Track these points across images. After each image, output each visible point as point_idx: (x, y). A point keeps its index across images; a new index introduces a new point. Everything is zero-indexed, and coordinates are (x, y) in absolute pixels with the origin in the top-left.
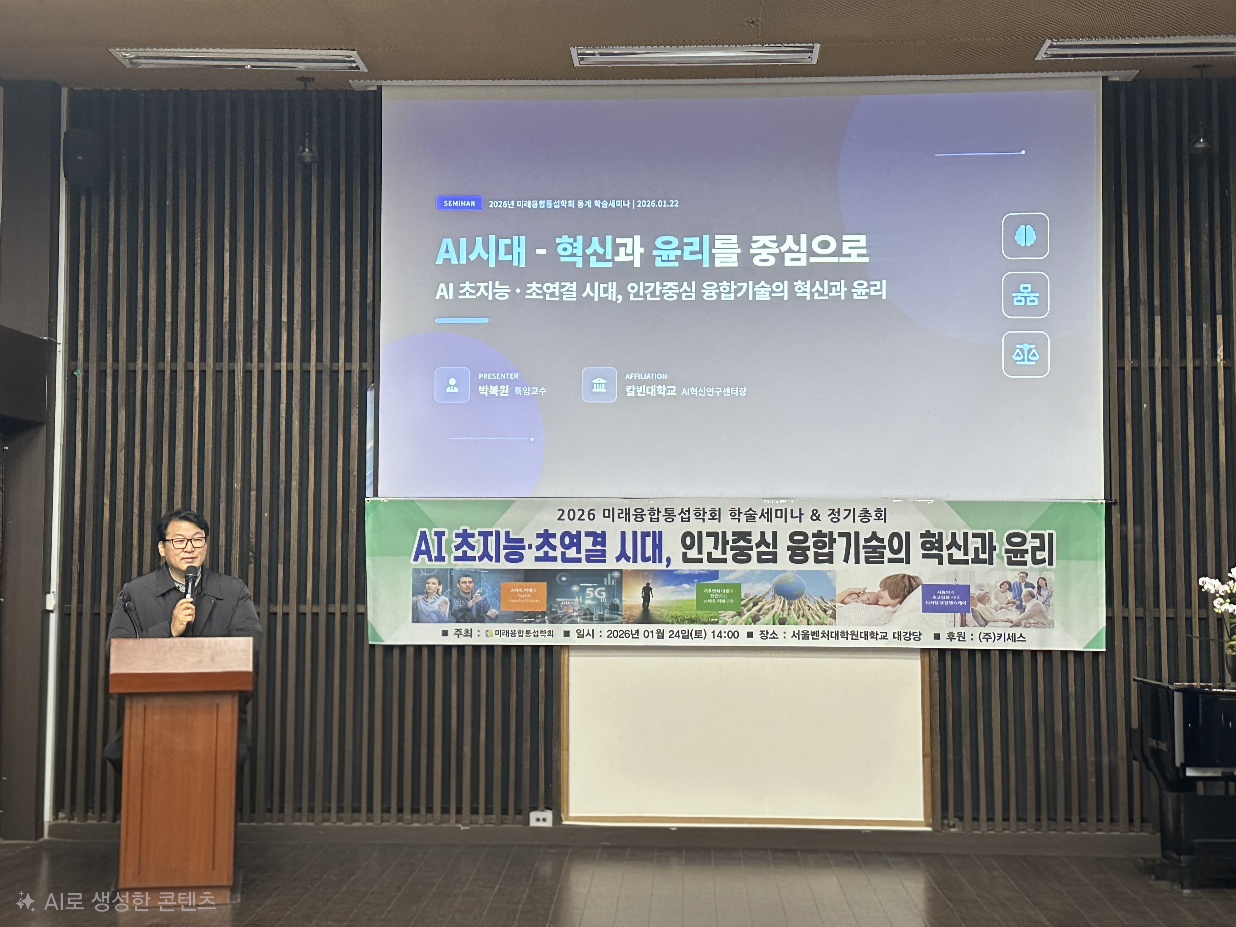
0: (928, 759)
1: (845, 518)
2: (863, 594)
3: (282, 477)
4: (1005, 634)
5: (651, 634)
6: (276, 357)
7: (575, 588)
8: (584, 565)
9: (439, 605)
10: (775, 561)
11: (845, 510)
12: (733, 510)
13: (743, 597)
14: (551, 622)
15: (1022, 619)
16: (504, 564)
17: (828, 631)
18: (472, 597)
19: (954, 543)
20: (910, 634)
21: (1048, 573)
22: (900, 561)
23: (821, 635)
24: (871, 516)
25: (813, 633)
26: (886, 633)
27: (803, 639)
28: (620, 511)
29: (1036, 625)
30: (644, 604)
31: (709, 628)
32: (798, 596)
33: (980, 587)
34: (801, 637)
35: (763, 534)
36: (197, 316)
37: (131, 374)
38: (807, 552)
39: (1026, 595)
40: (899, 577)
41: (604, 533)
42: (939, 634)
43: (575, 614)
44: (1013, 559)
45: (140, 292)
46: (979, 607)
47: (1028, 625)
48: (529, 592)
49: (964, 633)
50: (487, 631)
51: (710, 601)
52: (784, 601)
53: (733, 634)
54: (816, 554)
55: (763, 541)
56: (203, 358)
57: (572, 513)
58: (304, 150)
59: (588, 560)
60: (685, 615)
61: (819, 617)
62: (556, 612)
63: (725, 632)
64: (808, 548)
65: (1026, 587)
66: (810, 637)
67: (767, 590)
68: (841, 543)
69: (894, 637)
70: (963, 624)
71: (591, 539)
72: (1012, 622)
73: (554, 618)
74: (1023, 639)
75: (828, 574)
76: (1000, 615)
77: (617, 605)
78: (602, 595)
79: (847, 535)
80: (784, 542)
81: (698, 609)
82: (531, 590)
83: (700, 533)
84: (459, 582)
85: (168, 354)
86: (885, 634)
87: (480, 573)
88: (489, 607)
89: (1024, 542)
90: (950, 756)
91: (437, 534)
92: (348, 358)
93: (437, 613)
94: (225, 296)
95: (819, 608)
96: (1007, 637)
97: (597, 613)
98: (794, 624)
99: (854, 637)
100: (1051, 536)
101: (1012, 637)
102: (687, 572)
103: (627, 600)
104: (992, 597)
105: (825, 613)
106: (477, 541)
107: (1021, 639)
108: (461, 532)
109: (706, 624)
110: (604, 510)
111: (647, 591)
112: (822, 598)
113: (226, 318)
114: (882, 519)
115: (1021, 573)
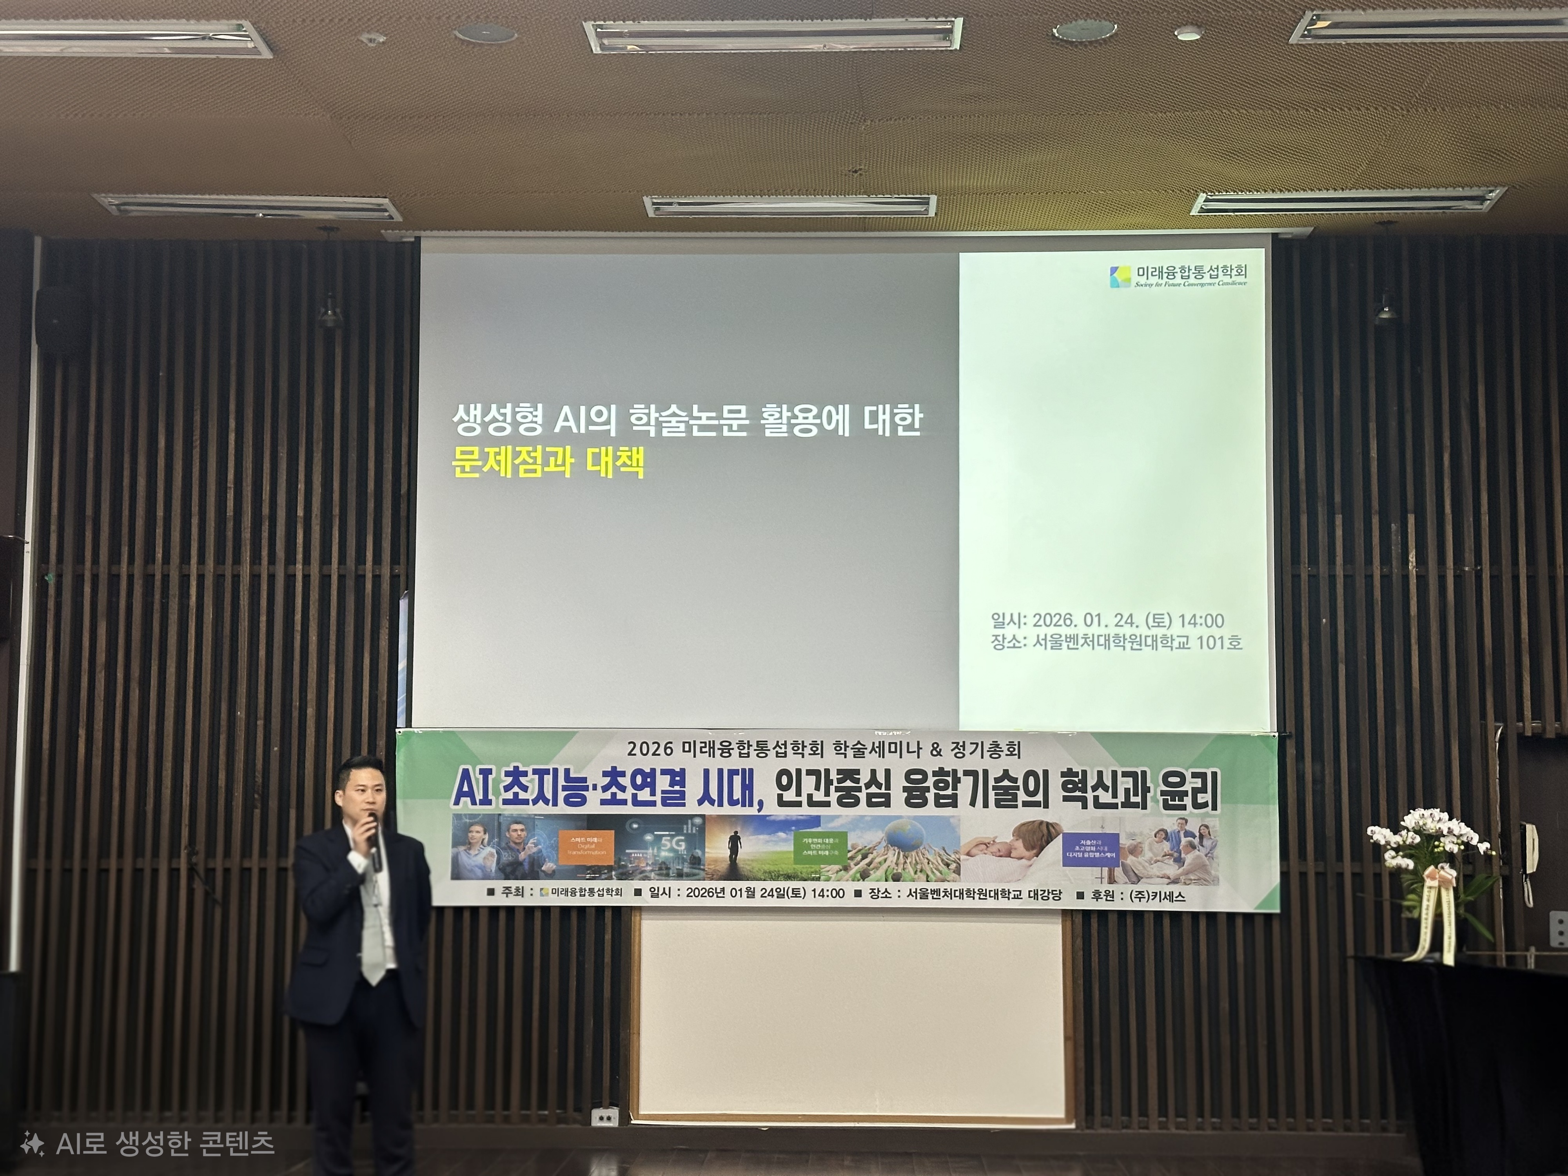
0: (1071, 1044)
1: (971, 754)
2: (993, 844)
3: (296, 703)
4: (1160, 892)
5: (739, 893)
6: (290, 560)
7: (649, 837)
8: (660, 810)
9: (485, 858)
10: (887, 804)
11: (971, 743)
12: (838, 744)
13: (849, 848)
14: (619, 879)
15: (1182, 874)
16: (563, 809)
17: (951, 889)
18: (524, 849)
19: (1100, 784)
20: (1049, 893)
21: (1214, 819)
22: (1036, 804)
23: (942, 894)
24: (1002, 751)
25: (933, 892)
26: (1020, 891)
27: (921, 898)
28: (703, 745)
29: (1199, 881)
30: (731, 856)
31: (809, 885)
32: (914, 847)
33: (1132, 836)
34: (918, 896)
35: (873, 772)
36: (195, 509)
37: (114, 579)
38: (927, 794)
39: (1187, 846)
40: (1036, 824)
41: (683, 771)
42: (1083, 892)
43: (649, 868)
44: (1170, 803)
45: (126, 482)
46: (1130, 860)
47: (1188, 882)
48: (593, 842)
49: (1113, 891)
50: (542, 889)
51: (810, 853)
52: (899, 853)
53: (838, 893)
54: (937, 797)
55: (873, 781)
56: (202, 560)
57: (645, 746)
58: (326, 313)
59: (664, 804)
60: (780, 869)
61: (941, 872)
62: (625, 866)
63: (828, 891)
64: (927, 789)
65: (1185, 837)
66: (930, 896)
67: (879, 840)
68: (967, 783)
69: (1030, 897)
70: (1112, 880)
71: (668, 778)
72: (1169, 878)
73: (622, 874)
74: (1182, 899)
75: (952, 820)
76: (1155, 870)
77: (699, 857)
78: (680, 846)
79: (973, 774)
80: (898, 783)
81: (795, 864)
82: (595, 840)
83: (799, 771)
84: (508, 830)
85: (159, 555)
86: (1018, 893)
87: (534, 818)
88: (545, 860)
89: (1182, 783)
90: (1097, 1040)
91: (482, 771)
92: (377, 560)
93: (482, 868)
94: (229, 485)
95: (940, 861)
96: (1163, 897)
97: (675, 867)
98: (911, 881)
99: (982, 897)
100: (1214, 775)
101: (1169, 896)
102: (782, 818)
103: (713, 851)
104: (1146, 847)
105: (948, 867)
106: (530, 781)
107: (1180, 898)
108: (512, 769)
109: (805, 880)
110: (684, 743)
111: (735, 841)
112: (944, 849)
113: (230, 512)
114: (1016, 755)
115: (1181, 818)
